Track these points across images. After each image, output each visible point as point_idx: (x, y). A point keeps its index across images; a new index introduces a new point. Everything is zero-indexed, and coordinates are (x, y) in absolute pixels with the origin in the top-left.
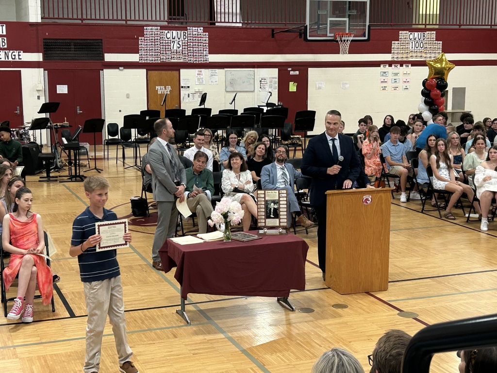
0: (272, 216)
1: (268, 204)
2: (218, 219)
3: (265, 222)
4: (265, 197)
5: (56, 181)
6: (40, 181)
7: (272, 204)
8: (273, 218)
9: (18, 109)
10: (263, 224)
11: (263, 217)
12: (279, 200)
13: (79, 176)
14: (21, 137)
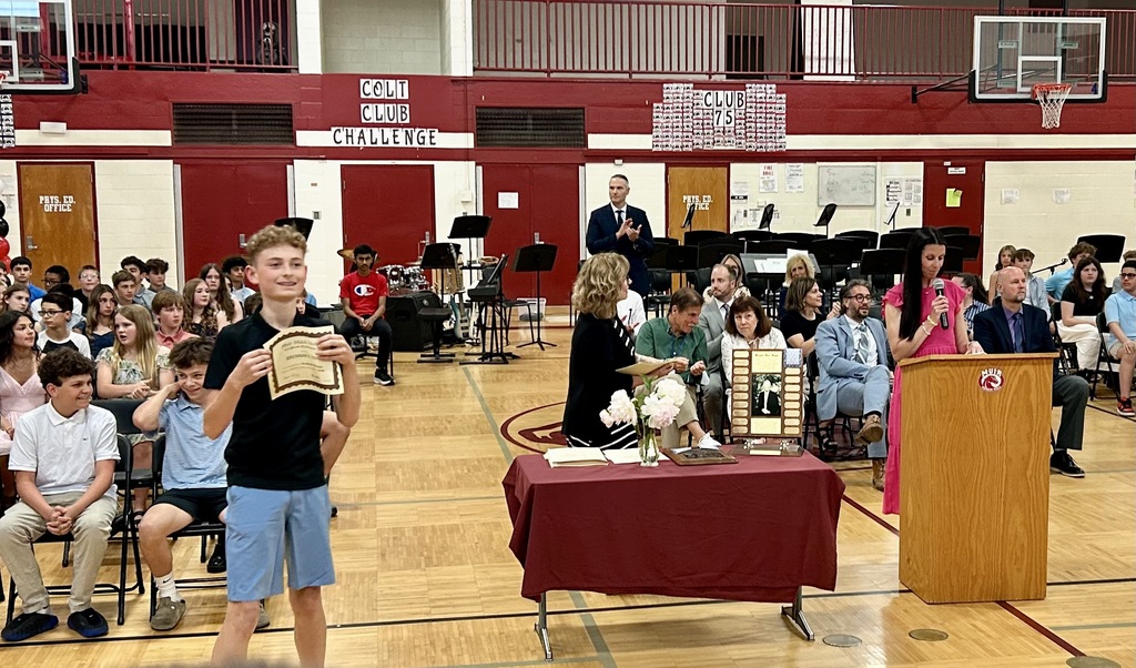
0: (765, 411)
1: (758, 382)
2: (622, 411)
3: (749, 426)
4: (750, 367)
5: (451, 361)
6: (419, 362)
7: (767, 383)
8: (767, 416)
9: (428, 238)
10: (745, 430)
11: (745, 413)
12: (784, 375)
13: (502, 354)
14: (408, 281)
